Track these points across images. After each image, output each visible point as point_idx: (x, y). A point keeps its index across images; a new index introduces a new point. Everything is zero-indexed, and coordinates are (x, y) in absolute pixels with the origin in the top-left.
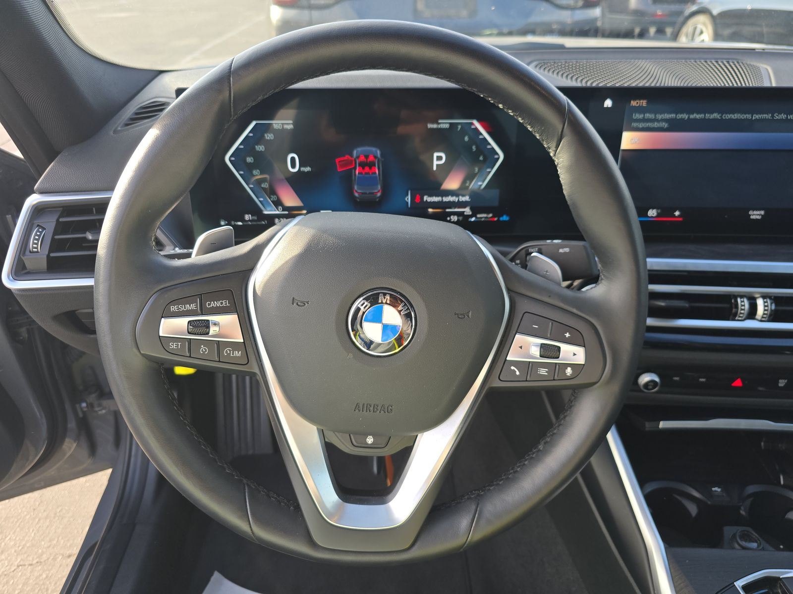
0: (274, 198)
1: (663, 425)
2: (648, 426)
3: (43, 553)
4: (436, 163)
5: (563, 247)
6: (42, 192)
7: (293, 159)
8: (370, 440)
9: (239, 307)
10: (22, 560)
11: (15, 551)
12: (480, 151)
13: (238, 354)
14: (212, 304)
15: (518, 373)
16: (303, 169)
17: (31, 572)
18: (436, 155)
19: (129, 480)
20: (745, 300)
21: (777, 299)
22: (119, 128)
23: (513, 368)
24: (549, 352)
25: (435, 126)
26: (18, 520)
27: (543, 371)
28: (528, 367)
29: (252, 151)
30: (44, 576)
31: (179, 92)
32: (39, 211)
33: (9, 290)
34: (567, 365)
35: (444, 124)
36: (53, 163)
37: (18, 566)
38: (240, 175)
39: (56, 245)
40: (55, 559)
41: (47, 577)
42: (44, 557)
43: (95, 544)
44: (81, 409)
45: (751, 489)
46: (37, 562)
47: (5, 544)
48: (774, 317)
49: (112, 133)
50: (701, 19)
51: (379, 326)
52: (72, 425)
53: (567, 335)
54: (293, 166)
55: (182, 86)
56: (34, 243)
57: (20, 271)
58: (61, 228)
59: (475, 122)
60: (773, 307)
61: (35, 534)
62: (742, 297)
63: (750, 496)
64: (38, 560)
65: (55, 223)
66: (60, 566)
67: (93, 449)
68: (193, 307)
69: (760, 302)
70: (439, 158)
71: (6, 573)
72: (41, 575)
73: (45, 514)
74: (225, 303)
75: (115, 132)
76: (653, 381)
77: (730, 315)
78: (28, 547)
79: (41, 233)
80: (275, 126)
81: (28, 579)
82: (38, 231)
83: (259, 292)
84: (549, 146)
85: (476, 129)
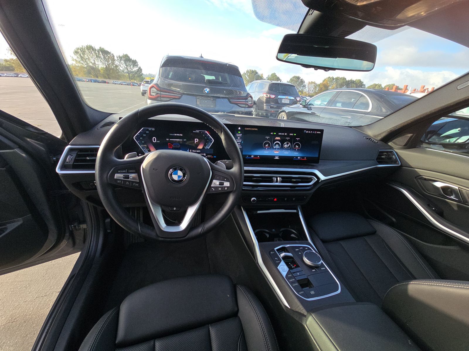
0: (148, 149)
1: (259, 212)
2: (255, 212)
3: (47, 292)
4: (195, 141)
5: (227, 161)
6: (71, 145)
7: (154, 139)
8: (175, 209)
9: (138, 172)
10: (38, 295)
11: (35, 292)
12: (207, 139)
13: (137, 185)
14: (130, 171)
15: (214, 190)
16: (157, 141)
17: (42, 299)
18: (195, 139)
19: (90, 253)
20: (275, 178)
21: (283, 178)
22: (99, 128)
23: (213, 189)
24: (221, 184)
25: (195, 132)
26: (36, 281)
27: (220, 189)
28: (216, 188)
29: (142, 136)
30: (48, 300)
31: (120, 118)
32: (71, 150)
33: (57, 174)
34: (225, 187)
35: (198, 131)
36: (76, 137)
37: (37, 298)
38: (138, 142)
39: (76, 160)
40: (52, 294)
41: (49, 300)
42: (48, 293)
43: (75, 274)
44: (71, 227)
45: (282, 229)
46: (45, 295)
47: (31, 290)
48: (282, 182)
49: (96, 129)
50: (283, 113)
51: (177, 176)
52: (67, 234)
53: (225, 180)
54: (154, 141)
55: (121, 117)
56: (68, 160)
57: (63, 167)
58: (78, 155)
59: (206, 131)
60: (281, 180)
61: (44, 285)
62: (274, 177)
63: (282, 231)
64: (45, 294)
65: (76, 155)
66: (55, 296)
67: (74, 244)
68: (125, 171)
69: (278, 178)
70: (197, 140)
71: (31, 300)
72: (47, 300)
73: (48, 277)
74: (134, 171)
75: (97, 129)
76: (254, 200)
77: (272, 181)
78: (40, 290)
79: (71, 157)
80: (149, 129)
81: (41, 302)
82: (70, 156)
83: (144, 167)
84: (219, 134)
85: (206, 133)
